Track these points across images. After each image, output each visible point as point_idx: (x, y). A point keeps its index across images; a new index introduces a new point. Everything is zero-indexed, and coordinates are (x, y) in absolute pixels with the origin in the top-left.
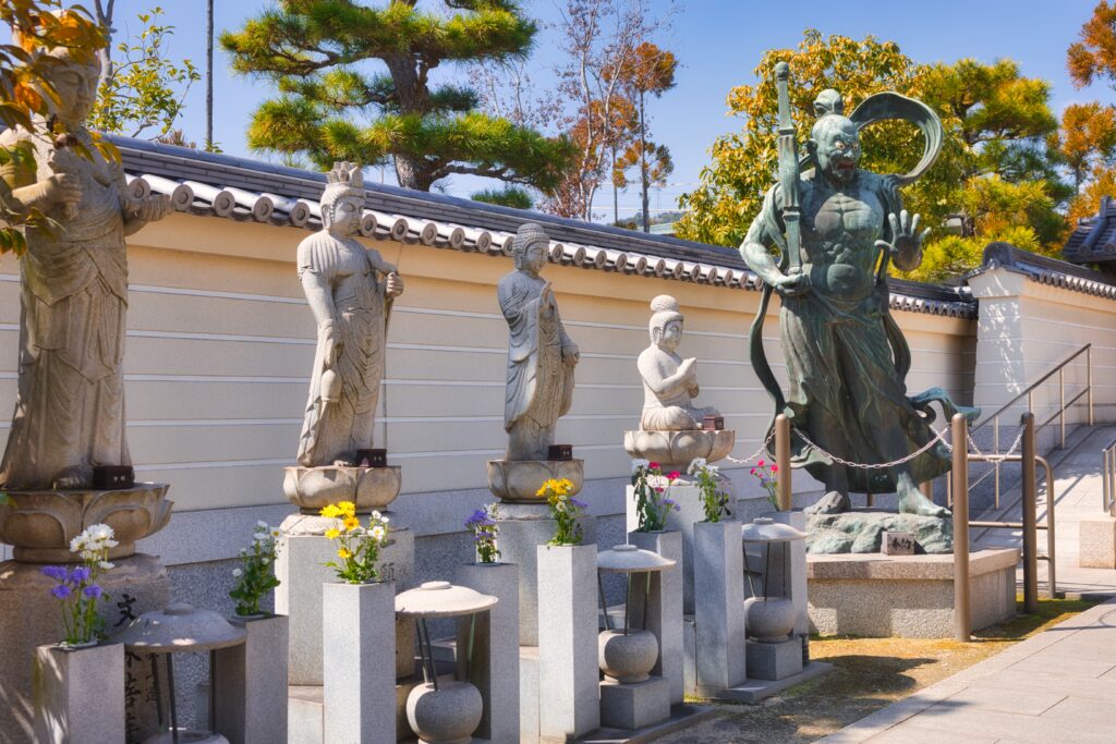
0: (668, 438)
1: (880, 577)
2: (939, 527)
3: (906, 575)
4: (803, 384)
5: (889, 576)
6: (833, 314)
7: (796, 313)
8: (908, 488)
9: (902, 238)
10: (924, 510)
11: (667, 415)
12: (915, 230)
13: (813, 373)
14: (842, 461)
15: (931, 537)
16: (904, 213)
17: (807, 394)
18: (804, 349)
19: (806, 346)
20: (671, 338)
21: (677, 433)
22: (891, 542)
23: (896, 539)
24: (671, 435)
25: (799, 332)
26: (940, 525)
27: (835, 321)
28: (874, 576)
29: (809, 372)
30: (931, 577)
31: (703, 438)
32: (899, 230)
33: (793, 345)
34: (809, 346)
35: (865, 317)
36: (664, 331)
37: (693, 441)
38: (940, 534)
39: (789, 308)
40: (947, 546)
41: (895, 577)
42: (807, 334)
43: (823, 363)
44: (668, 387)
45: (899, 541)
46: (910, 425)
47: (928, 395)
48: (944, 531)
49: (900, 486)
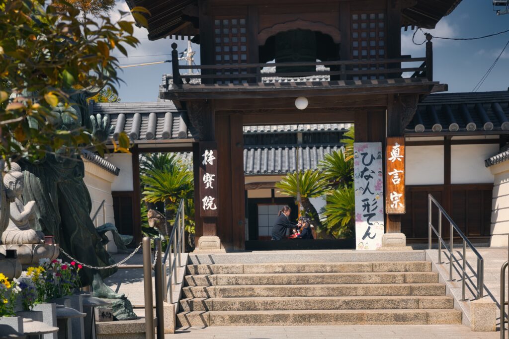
0: (31, 248)
1: (106, 333)
2: (123, 305)
3: (119, 331)
4: (40, 219)
5: (110, 332)
6: (58, 177)
7: (36, 175)
8: (100, 283)
9: (99, 131)
10: (113, 296)
11: (29, 235)
12: (106, 126)
13: (46, 213)
14: (85, 265)
15: (119, 311)
16: (99, 115)
17: (42, 226)
18: (41, 198)
19: (42, 196)
20: (20, 188)
21: (36, 245)
22: (101, 314)
23: (103, 312)
24: (33, 247)
25: (38, 187)
26: (124, 303)
27: (60, 181)
28: (102, 332)
29: (44, 212)
30: (132, 332)
31: (50, 248)
32: (97, 126)
33: (34, 195)
34: (44, 196)
35: (75, 178)
36: (16, 184)
37: (46, 250)
38: (124, 309)
39: (31, 171)
40: (129, 316)
41: (113, 333)
42: (43, 188)
43: (53, 206)
44: (24, 218)
45: (105, 313)
46: (97, 246)
47: (105, 227)
48: (126, 307)
49: (95, 282)
